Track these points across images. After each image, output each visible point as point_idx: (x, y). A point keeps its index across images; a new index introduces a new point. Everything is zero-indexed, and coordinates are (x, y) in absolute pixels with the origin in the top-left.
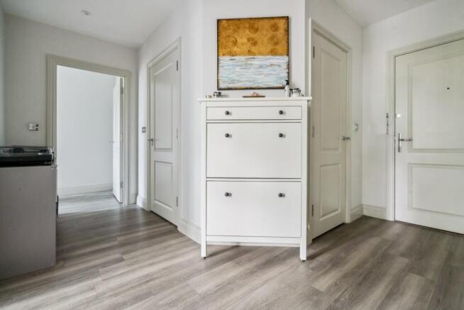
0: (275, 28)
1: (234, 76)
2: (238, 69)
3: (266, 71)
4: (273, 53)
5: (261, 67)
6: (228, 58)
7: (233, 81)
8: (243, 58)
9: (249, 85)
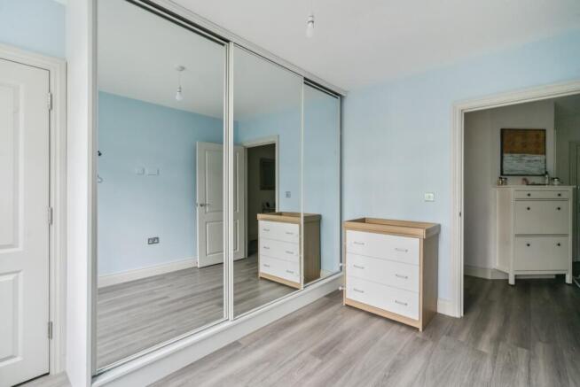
0: (538, 136)
1: (511, 167)
2: (515, 162)
3: (532, 164)
4: (537, 153)
5: (529, 161)
6: (509, 155)
7: (512, 171)
8: (518, 155)
9: (522, 173)
